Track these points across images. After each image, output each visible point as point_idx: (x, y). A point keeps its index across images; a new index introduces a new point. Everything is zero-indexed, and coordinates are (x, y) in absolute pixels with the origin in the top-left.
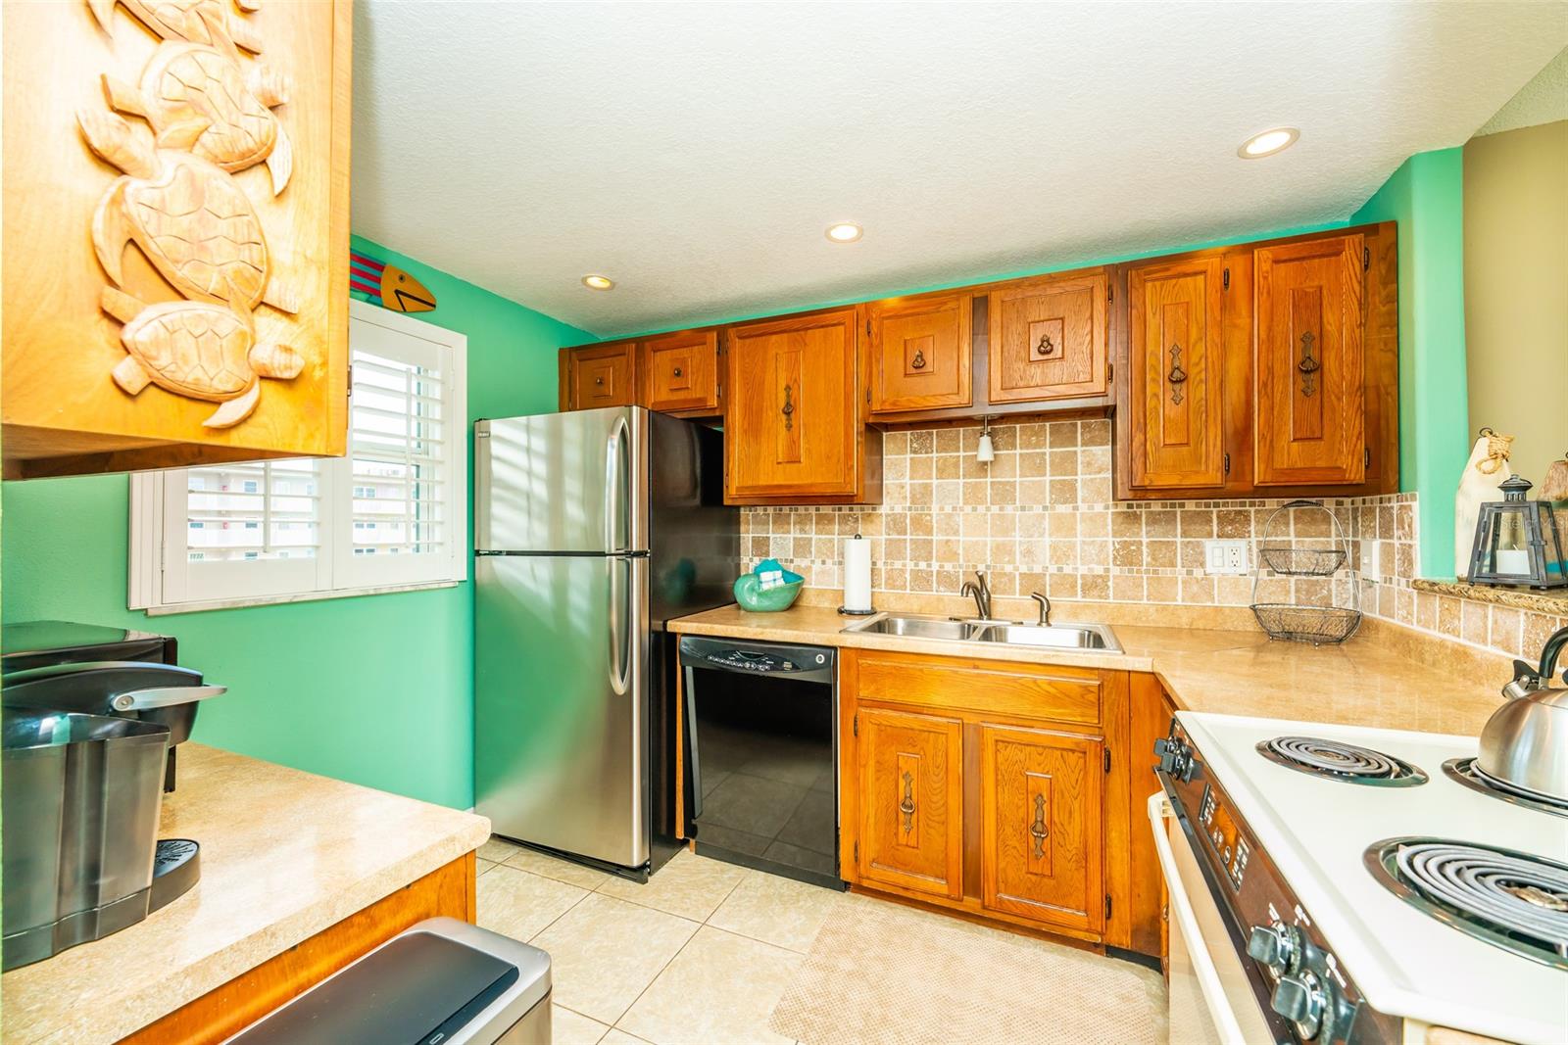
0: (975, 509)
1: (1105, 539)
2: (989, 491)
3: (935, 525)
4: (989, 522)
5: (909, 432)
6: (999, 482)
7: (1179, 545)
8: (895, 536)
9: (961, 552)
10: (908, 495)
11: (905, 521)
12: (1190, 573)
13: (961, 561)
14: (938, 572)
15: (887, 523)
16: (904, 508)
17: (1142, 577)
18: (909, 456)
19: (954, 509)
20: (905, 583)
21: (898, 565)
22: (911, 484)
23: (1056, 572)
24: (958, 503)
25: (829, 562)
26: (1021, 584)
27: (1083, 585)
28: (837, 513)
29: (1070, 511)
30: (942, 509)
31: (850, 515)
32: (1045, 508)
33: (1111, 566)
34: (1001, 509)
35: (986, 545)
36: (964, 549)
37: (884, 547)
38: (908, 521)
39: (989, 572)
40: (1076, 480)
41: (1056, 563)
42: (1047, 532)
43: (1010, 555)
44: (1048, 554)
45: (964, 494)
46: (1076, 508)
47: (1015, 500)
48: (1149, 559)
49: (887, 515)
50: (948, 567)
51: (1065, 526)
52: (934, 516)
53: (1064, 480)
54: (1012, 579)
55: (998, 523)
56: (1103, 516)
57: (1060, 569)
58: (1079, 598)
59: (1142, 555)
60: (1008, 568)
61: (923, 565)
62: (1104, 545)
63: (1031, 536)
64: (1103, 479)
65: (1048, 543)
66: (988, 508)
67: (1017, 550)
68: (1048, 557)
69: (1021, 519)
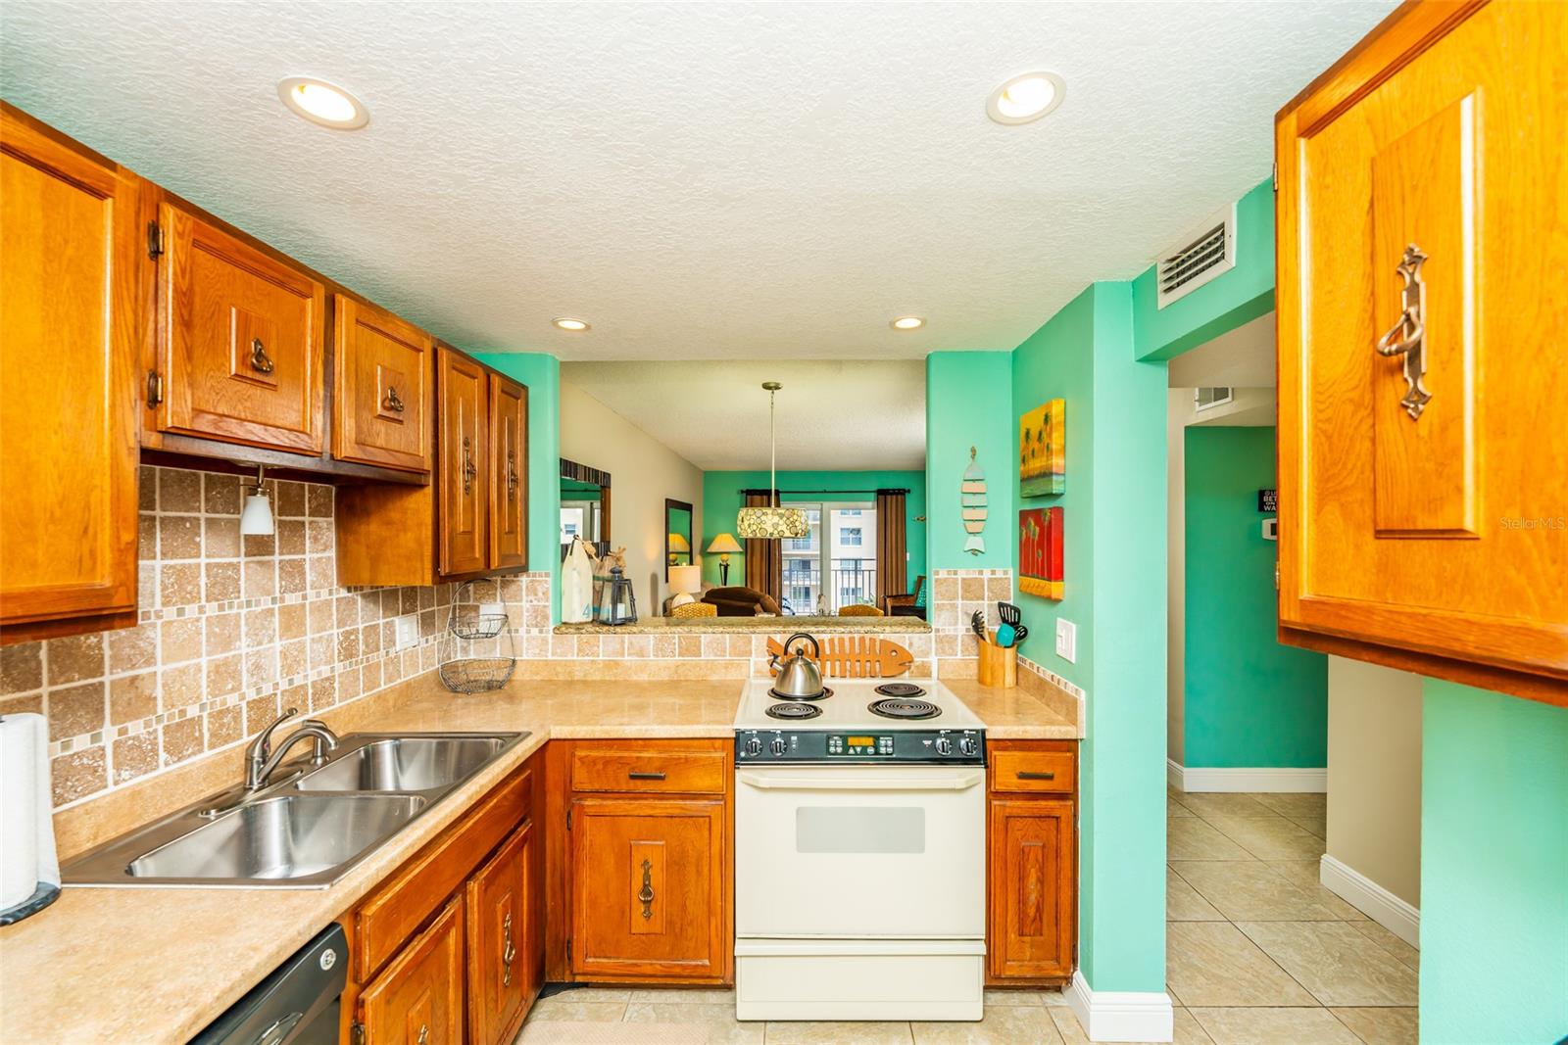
0: (180, 612)
1: (331, 632)
2: (203, 580)
4: (204, 631)
6: (217, 565)
7: (381, 627)
9: (159, 693)
11: (36, 657)
12: (387, 654)
13: (160, 711)
14: (117, 745)
17: (359, 668)
23: (287, 687)
26: (250, 718)
29: (300, 601)
32: (274, 600)
33: (336, 663)
34: (221, 608)
35: (200, 670)
36: (165, 684)
39: (205, 714)
40: (304, 560)
41: (287, 674)
42: (277, 636)
43: (233, 678)
44: (279, 665)
45: (164, 588)
46: (304, 597)
47: (239, 592)
48: (364, 647)
50: (136, 728)
51: (292, 620)
53: (294, 560)
54: (237, 718)
55: (217, 630)
56: (328, 603)
57: (291, 682)
58: (312, 713)
59: (358, 644)
60: (232, 700)
62: (330, 640)
63: (260, 643)
64: (329, 558)
65: (279, 649)
66: (201, 610)
67: (244, 667)
68: (279, 669)
69: (247, 620)
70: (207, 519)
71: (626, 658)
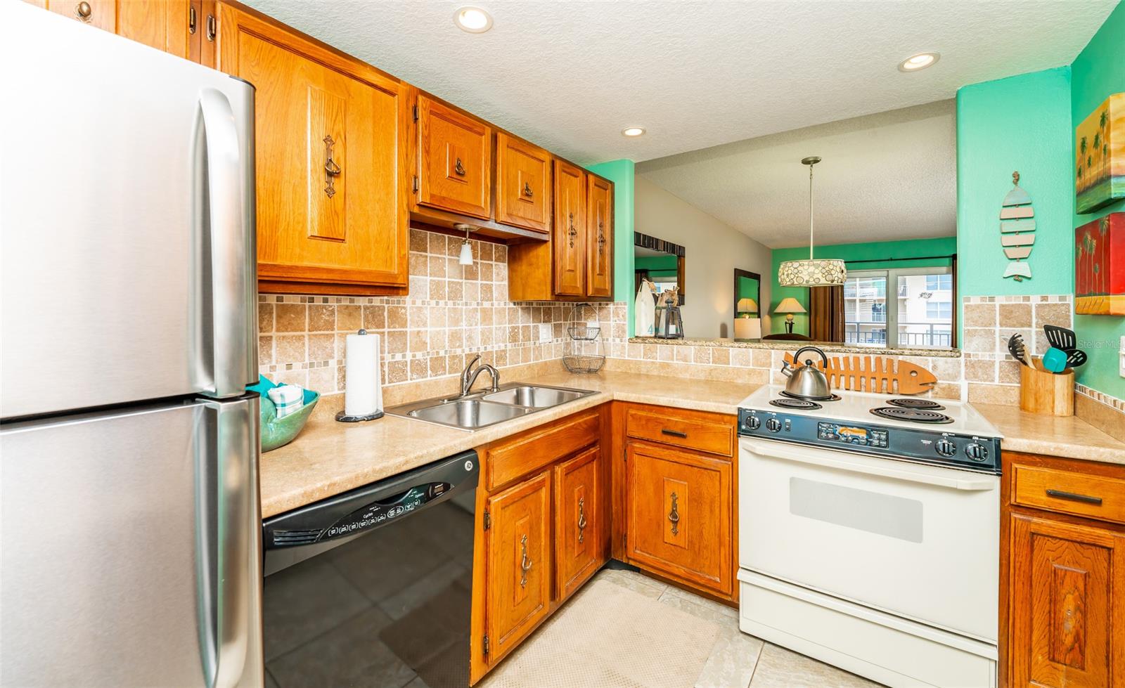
0: (437, 303)
1: (505, 326)
2: (447, 289)
3: (409, 321)
4: (447, 314)
6: (453, 282)
7: (531, 328)
9: (428, 341)
11: (383, 314)
12: (535, 343)
13: (429, 350)
14: (412, 362)
15: (366, 316)
17: (519, 349)
19: (423, 303)
23: (484, 351)
24: (426, 298)
25: (297, 366)
27: (497, 358)
28: (307, 304)
29: (490, 306)
30: (414, 303)
31: (324, 307)
32: (478, 304)
33: (508, 343)
34: (454, 304)
35: (445, 333)
36: (431, 338)
38: (386, 314)
39: (447, 356)
40: (493, 285)
41: (485, 344)
42: (479, 323)
43: (460, 341)
44: (480, 338)
45: (431, 291)
46: (492, 305)
47: (462, 297)
48: (522, 337)
50: (419, 355)
51: (486, 316)
52: (408, 308)
53: (487, 284)
55: (452, 315)
56: (504, 310)
59: (519, 335)
60: (459, 351)
61: (398, 357)
62: (504, 329)
63: (471, 325)
64: (504, 285)
65: (480, 330)
66: (446, 303)
67: (464, 336)
68: (480, 341)
69: (465, 312)
70: (449, 259)
71: (675, 362)
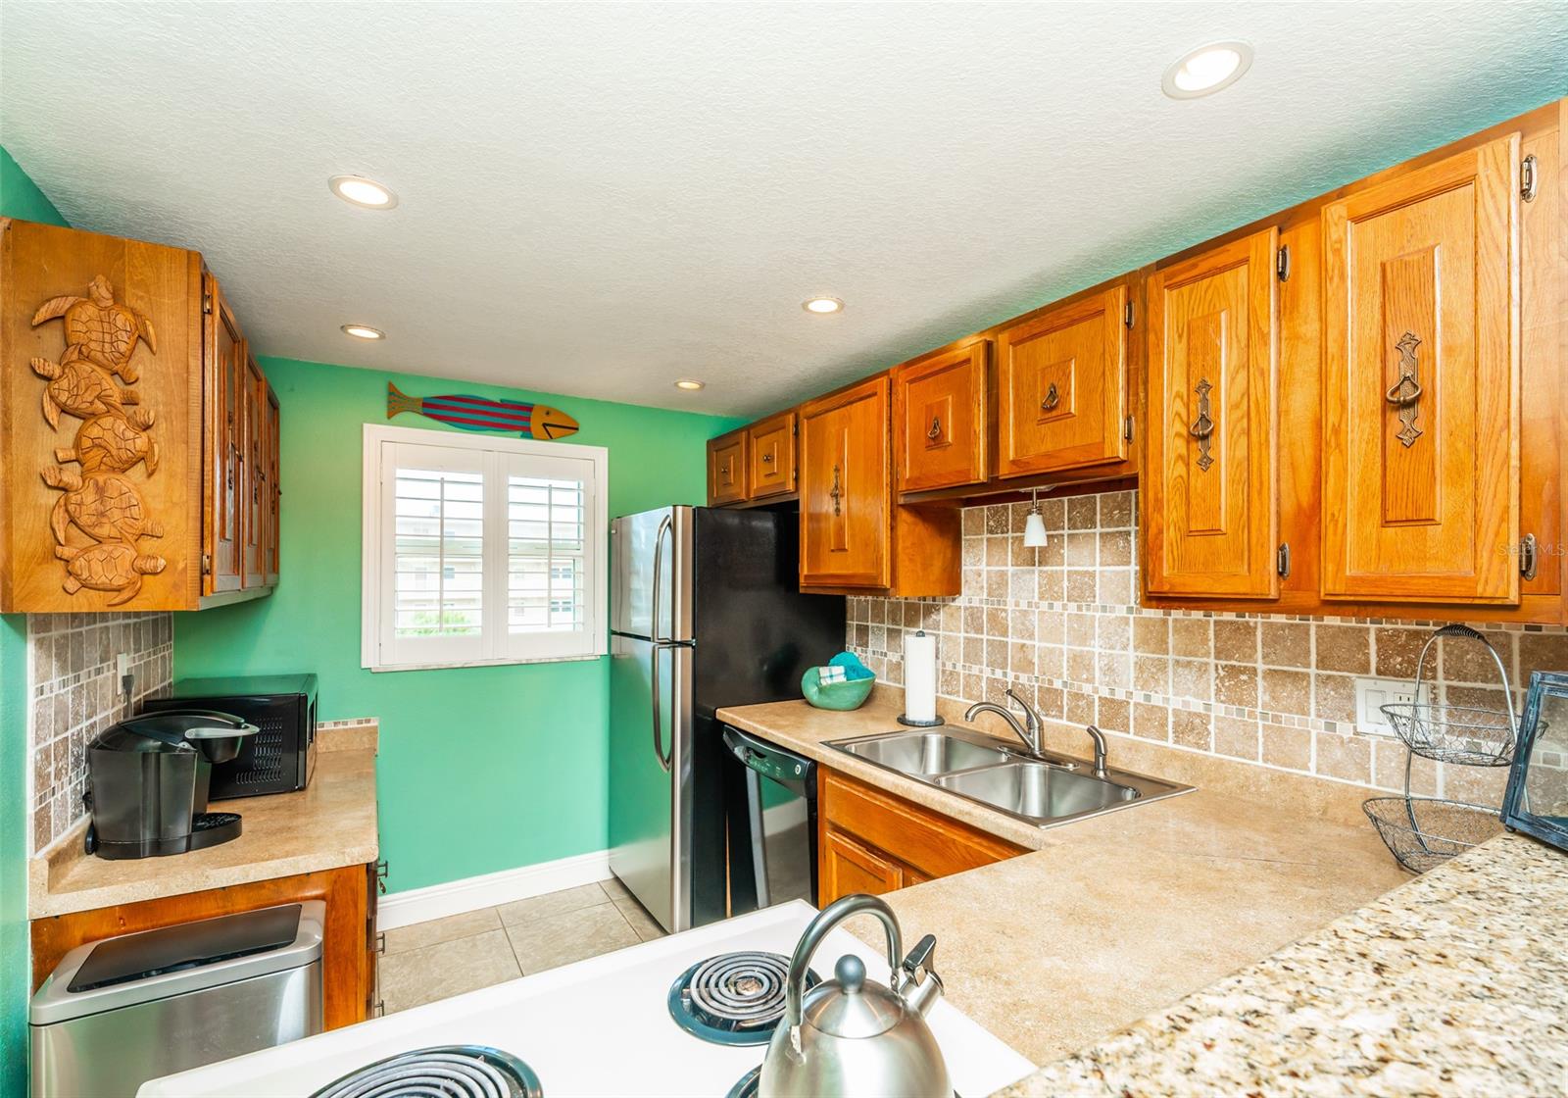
0: (1051, 606)
1: (1205, 659)
2: (1066, 584)
3: (1010, 625)
4: (1066, 624)
5: (985, 507)
6: (1076, 572)
7: (1312, 679)
8: (972, 635)
9: (1036, 660)
10: (985, 585)
11: (981, 617)
12: (1330, 727)
13: (1037, 674)
14: (1014, 685)
15: (966, 619)
16: (981, 601)
17: (1256, 725)
18: (986, 536)
19: (1030, 604)
20: (982, 692)
21: (975, 670)
22: (988, 572)
23: (1142, 701)
24: (1033, 597)
26: (1100, 711)
27: (1176, 724)
29: (1160, 615)
30: (1017, 604)
31: (933, 606)
32: (1129, 609)
33: (1213, 701)
34: (1079, 608)
35: (1062, 654)
36: (1040, 656)
37: (962, 646)
38: (985, 617)
39: (1065, 691)
41: (1143, 689)
42: (1131, 643)
43: (1088, 670)
44: (1132, 675)
45: (1040, 588)
46: (1167, 612)
47: (1094, 597)
48: (1267, 698)
49: (966, 609)
50: (1023, 679)
51: (1154, 635)
52: (1010, 612)
54: (1090, 704)
55: (1075, 626)
57: (1148, 698)
58: (1170, 744)
59: (1256, 690)
60: (1087, 689)
61: (999, 674)
62: (1203, 669)
63: (1112, 648)
65: (1132, 661)
66: (1064, 607)
67: (1096, 664)
69: (1100, 623)
70: (1069, 535)
